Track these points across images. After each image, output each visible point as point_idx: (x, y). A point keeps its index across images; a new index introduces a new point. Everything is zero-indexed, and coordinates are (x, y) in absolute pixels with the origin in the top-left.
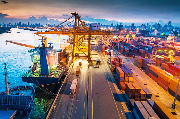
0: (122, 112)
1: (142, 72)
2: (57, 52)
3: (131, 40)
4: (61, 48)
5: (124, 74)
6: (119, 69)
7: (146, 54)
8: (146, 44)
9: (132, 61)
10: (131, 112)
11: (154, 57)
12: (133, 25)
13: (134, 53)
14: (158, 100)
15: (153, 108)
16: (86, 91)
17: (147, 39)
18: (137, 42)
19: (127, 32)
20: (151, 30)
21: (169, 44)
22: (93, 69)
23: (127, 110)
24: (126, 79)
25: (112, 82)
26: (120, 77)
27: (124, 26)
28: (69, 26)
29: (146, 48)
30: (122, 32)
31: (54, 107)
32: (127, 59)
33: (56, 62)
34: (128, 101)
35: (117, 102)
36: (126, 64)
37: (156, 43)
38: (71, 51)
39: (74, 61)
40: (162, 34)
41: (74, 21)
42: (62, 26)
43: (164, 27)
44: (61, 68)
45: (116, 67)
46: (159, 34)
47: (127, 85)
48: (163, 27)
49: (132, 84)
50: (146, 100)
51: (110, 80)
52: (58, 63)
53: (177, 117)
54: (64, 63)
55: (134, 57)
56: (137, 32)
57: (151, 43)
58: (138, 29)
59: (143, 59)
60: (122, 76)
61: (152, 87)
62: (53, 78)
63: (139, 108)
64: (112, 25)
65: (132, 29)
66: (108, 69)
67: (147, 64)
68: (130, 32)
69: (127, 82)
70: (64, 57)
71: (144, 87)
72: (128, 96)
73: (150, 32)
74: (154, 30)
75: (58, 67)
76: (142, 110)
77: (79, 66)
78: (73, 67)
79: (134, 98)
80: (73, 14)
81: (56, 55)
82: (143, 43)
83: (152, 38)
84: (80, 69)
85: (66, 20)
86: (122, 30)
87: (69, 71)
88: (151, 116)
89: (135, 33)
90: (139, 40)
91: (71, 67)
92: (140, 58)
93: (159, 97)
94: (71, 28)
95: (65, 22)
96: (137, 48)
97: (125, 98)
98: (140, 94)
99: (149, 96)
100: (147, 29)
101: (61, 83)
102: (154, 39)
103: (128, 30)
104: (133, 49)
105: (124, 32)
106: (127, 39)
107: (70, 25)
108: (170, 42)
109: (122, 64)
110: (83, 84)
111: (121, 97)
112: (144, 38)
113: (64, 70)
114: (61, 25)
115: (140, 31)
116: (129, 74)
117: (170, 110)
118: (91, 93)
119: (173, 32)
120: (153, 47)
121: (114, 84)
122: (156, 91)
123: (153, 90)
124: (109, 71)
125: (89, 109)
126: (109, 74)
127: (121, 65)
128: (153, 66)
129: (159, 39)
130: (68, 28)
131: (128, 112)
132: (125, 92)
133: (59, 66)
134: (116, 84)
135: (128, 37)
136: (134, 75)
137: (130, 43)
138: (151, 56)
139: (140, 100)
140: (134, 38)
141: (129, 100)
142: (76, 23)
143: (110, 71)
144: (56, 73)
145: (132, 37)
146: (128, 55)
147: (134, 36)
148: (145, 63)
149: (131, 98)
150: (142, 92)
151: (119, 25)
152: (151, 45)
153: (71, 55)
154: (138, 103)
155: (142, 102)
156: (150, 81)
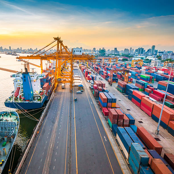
0: (105, 137)
1: (125, 97)
3: (114, 64)
5: (107, 100)
6: (102, 94)
8: (128, 69)
12: (116, 49)
13: (117, 78)
14: (141, 126)
16: (69, 117)
18: (120, 67)
21: (152, 69)
22: (76, 95)
23: (110, 136)
24: (109, 104)
31: (37, 133)
36: (109, 89)
38: (53, 76)
41: (57, 45)
45: (99, 93)
47: (109, 111)
48: (146, 51)
49: (115, 110)
50: (129, 126)
51: (93, 105)
52: (41, 88)
53: (161, 143)
55: (117, 82)
59: (127, 84)
61: (135, 112)
62: (36, 103)
63: (122, 134)
64: (94, 49)
65: (115, 53)
66: (91, 95)
67: (130, 89)
68: (113, 56)
70: (47, 82)
71: (127, 113)
75: (40, 92)
76: (125, 136)
79: (117, 124)
80: (55, 39)
81: (38, 80)
82: (126, 67)
86: (105, 54)
87: (51, 96)
88: (134, 142)
90: (122, 65)
93: (143, 123)
98: (124, 120)
99: (132, 122)
100: (130, 54)
101: (44, 109)
103: (111, 55)
108: (153, 66)
109: (105, 89)
113: (47, 96)
115: (123, 55)
117: (154, 136)
118: (74, 118)
119: (157, 56)
122: (139, 117)
125: (72, 135)
126: (92, 99)
128: (136, 91)
132: (108, 118)
133: (41, 91)
136: (117, 100)
139: (123, 126)
141: (112, 125)
143: (93, 97)
144: (39, 98)
148: (128, 88)
150: (126, 118)
151: (102, 49)
153: (53, 80)
155: (125, 127)
156: (133, 107)
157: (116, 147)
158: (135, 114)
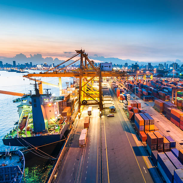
0: (144, 168)
1: (163, 117)
2: (58, 99)
3: (149, 81)
4: (63, 95)
5: (143, 122)
6: (138, 116)
7: (166, 97)
8: (165, 85)
9: (152, 106)
10: (155, 167)
11: (174, 99)
12: (150, 64)
13: (153, 96)
14: (182, 148)
15: (179, 158)
16: (99, 148)
17: (166, 79)
18: (155, 83)
19: (144, 72)
20: (169, 70)
22: (107, 119)
23: (150, 166)
24: (147, 127)
25: (130, 132)
26: (140, 125)
27: (140, 65)
28: (73, 66)
29: (165, 90)
30: (138, 72)
31: (54, 176)
32: (145, 103)
33: (56, 113)
34: (151, 154)
35: (138, 157)
36: (145, 109)
37: (175, 84)
38: (76, 98)
39: (81, 111)
40: (180, 74)
41: (80, 60)
42: (64, 66)
43: (181, 67)
44: (64, 121)
45: (134, 114)
46: (177, 74)
47: (147, 135)
49: (154, 133)
50: (170, 150)
51: (128, 130)
52: (59, 115)
54: (67, 114)
55: (154, 101)
56: (155, 72)
57: (170, 84)
58: (155, 69)
59: (164, 102)
60: (142, 124)
61: (175, 133)
62: (52, 135)
63: (164, 161)
64: (126, 64)
65: (149, 69)
66: (125, 117)
67: (168, 108)
68: (147, 72)
69: (148, 131)
70: (67, 106)
71: (167, 135)
72: (150, 148)
73: (168, 72)
74: (172, 70)
75: (59, 120)
76: (167, 163)
77: (87, 115)
78: (80, 118)
79: (157, 149)
80: (78, 52)
81: (55, 104)
82: (162, 84)
83: (170, 78)
84: (90, 120)
85: (68, 58)
86: (138, 70)
87: (74, 123)
88: (177, 169)
89: (153, 74)
90: (157, 81)
91: (77, 118)
92: (160, 102)
94: (75, 69)
95: (67, 61)
96: (156, 90)
97: (147, 151)
98: (164, 144)
99: (173, 145)
100: (165, 69)
101: (65, 141)
102: (173, 80)
103: (145, 71)
104: (151, 91)
105: (140, 72)
106: (144, 81)
107: (75, 65)
109: (141, 109)
110: (94, 139)
111: (142, 151)
112: (163, 79)
113: (68, 123)
114: (62, 65)
115: (158, 71)
116: (150, 121)
120: (172, 89)
121: (133, 135)
122: (180, 138)
123: (177, 137)
124: (126, 120)
125: (103, 172)
126: (127, 123)
127: (140, 111)
128: (174, 110)
129: (178, 79)
130: (73, 68)
131: (152, 167)
132: (146, 143)
133: (60, 118)
134: (135, 135)
135: (145, 78)
136: (155, 121)
137: (148, 85)
138: (172, 98)
139: (164, 151)
140: (152, 79)
141: (152, 152)
142: (83, 62)
143: (128, 120)
144: (56, 128)
145: (149, 78)
146: (147, 99)
147: (152, 77)
148: (166, 107)
149: (154, 150)
150: (166, 141)
151: (135, 64)
152: (171, 86)
153: (77, 102)
154: (162, 155)
155: (166, 152)
156: (173, 127)
157: (158, 178)
158: (176, 135)
